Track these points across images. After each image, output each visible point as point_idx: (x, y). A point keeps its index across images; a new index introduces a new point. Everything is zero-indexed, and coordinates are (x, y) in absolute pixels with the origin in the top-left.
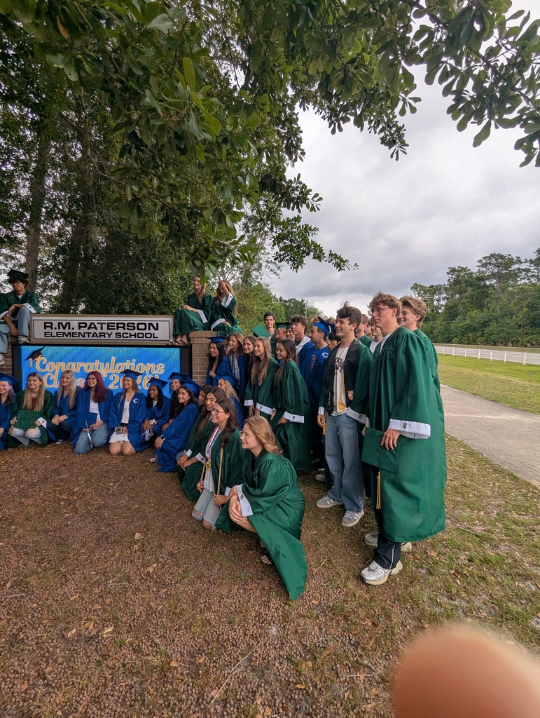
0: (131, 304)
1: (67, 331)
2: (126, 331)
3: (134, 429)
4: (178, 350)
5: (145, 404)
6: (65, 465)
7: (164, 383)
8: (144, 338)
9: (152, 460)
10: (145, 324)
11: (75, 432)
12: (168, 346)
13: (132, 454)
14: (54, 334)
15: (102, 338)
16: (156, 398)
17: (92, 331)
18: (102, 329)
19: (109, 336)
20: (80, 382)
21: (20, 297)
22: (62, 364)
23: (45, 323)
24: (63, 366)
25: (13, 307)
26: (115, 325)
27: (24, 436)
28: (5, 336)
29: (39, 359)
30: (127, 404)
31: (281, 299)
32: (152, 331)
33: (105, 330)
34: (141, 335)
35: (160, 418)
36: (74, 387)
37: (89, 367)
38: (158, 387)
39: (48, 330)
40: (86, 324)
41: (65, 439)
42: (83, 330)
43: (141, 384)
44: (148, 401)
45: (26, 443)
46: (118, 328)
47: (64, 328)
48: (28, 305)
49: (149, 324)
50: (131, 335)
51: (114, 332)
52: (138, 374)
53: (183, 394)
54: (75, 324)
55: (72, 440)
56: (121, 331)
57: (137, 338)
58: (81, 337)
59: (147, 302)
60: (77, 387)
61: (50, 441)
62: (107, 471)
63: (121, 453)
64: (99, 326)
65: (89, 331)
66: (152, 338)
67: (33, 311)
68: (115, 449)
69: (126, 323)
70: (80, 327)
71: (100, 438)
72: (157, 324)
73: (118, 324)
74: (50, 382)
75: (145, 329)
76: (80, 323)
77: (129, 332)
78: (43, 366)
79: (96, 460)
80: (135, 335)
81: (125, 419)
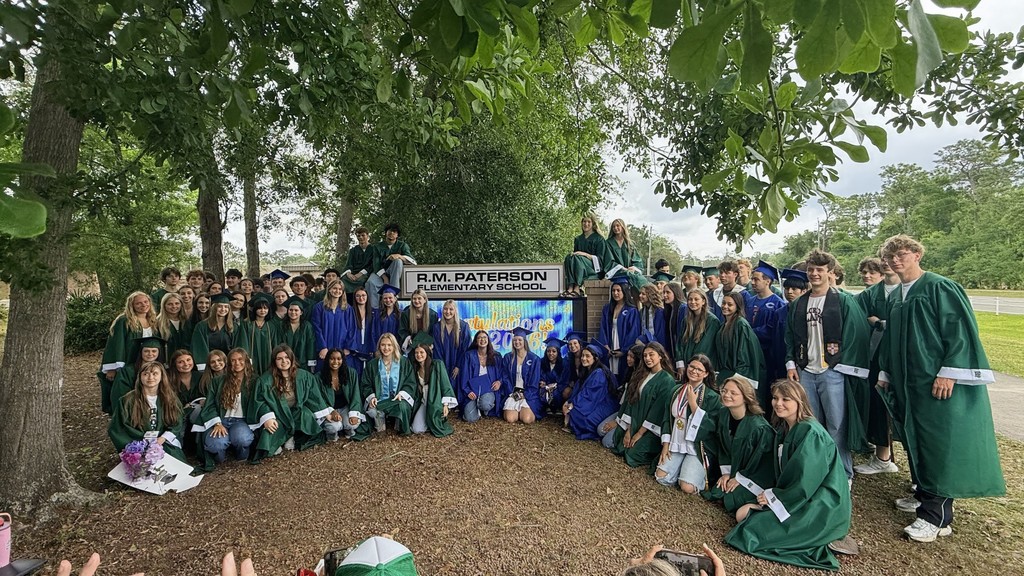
1: (442, 283)
2: (510, 282)
5: (540, 368)
8: (530, 290)
10: (531, 274)
13: (534, 422)
14: (428, 287)
15: (482, 290)
16: (554, 361)
17: (471, 282)
18: (481, 280)
19: (490, 287)
21: (390, 247)
23: (418, 275)
26: (497, 275)
30: (519, 368)
32: (539, 281)
33: (485, 281)
34: (526, 287)
39: (422, 282)
40: (463, 275)
42: (460, 282)
46: (500, 278)
47: (439, 280)
49: (536, 273)
50: (514, 287)
51: (495, 283)
53: (588, 356)
54: (451, 276)
56: (503, 281)
57: (522, 290)
58: (458, 290)
63: (520, 421)
64: (478, 277)
65: (467, 283)
66: (539, 290)
69: (509, 272)
70: (457, 279)
72: (546, 273)
73: (499, 274)
75: (531, 279)
76: (457, 275)
77: (512, 283)
80: (519, 287)
81: (520, 384)
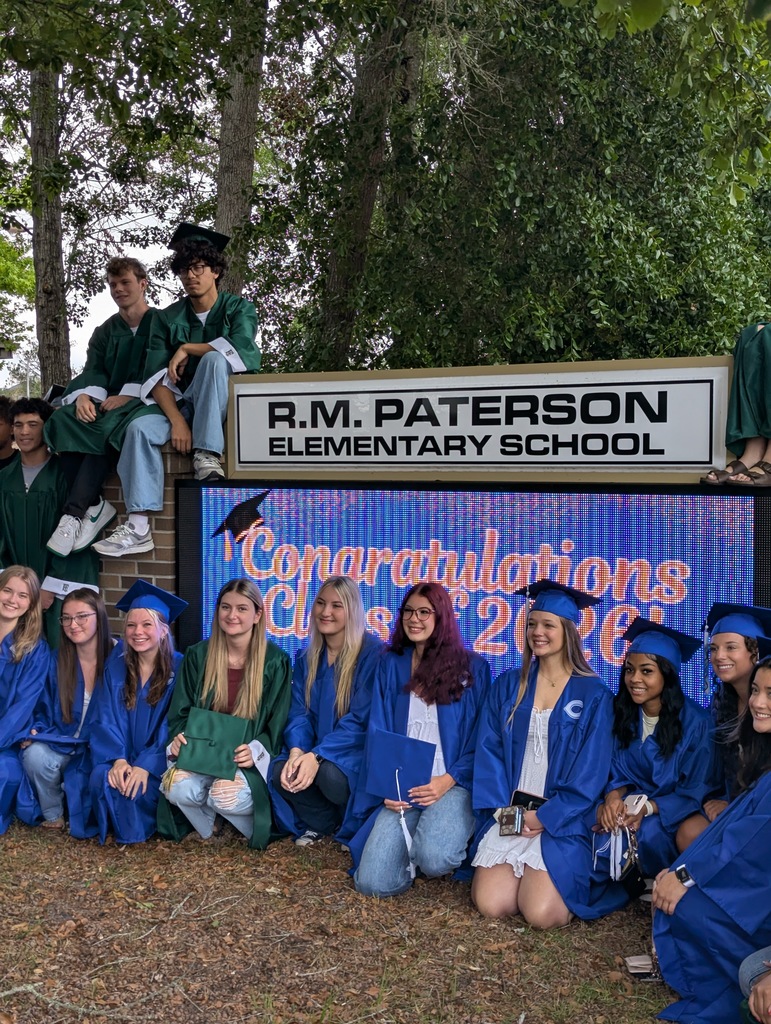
0: (559, 321)
1: (338, 432)
2: (542, 428)
4: (750, 501)
6: (322, 931)
7: (687, 646)
8: (610, 456)
9: (639, 963)
10: (614, 398)
11: (359, 808)
12: (703, 488)
13: (557, 927)
14: (298, 445)
15: (455, 455)
16: (656, 705)
17: (421, 429)
18: (453, 421)
19: (480, 446)
20: (379, 622)
21: (202, 317)
22: (319, 552)
23: (273, 406)
24: (324, 560)
25: (181, 355)
26: (502, 405)
27: (204, 805)
28: (156, 455)
29: (252, 532)
30: (539, 721)
32: (641, 424)
33: (465, 426)
34: (595, 444)
35: (670, 789)
36: (354, 641)
37: (410, 566)
38: (660, 661)
39: (282, 429)
40: (399, 404)
41: (325, 832)
42: (392, 429)
43: (592, 642)
44: (618, 714)
45: (204, 827)
47: (330, 422)
48: (221, 345)
49: (630, 397)
50: (557, 445)
51: (497, 432)
52: (581, 600)
54: (363, 408)
55: (348, 837)
56: (522, 427)
57: (581, 457)
58: (383, 456)
59: (621, 308)
60: (368, 640)
61: (278, 832)
62: (467, 980)
63: (516, 915)
64: (442, 412)
65: (409, 432)
66: (640, 456)
67: (239, 365)
68: (494, 895)
69: (541, 394)
70: (380, 418)
71: (442, 842)
72: (663, 396)
73: (510, 400)
74: (283, 617)
75: (612, 418)
76: (380, 404)
77: (550, 430)
78: (263, 560)
79: (426, 926)
80: (573, 445)
81: (533, 777)
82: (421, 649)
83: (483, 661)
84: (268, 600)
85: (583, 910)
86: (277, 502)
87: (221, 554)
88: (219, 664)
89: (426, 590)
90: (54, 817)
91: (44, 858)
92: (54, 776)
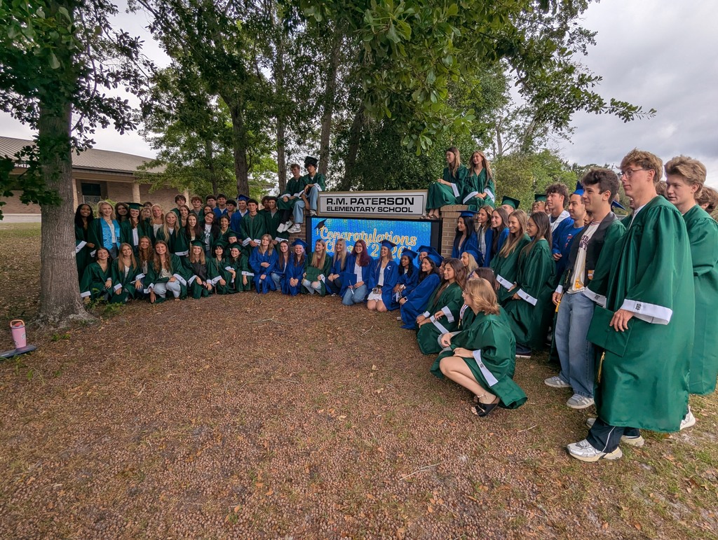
0: (397, 180)
1: (342, 206)
2: (387, 206)
3: (388, 292)
4: (430, 223)
5: (397, 271)
6: (334, 311)
7: (415, 255)
8: (401, 212)
9: (399, 318)
10: (402, 199)
11: (343, 287)
12: (420, 220)
13: (384, 312)
14: (334, 208)
15: (368, 211)
16: (407, 267)
17: (361, 205)
18: (368, 204)
19: (373, 210)
20: (350, 249)
21: (312, 178)
22: (337, 233)
23: (328, 199)
24: (338, 235)
25: (307, 187)
26: (378, 200)
27: (311, 287)
28: (301, 210)
29: (323, 228)
30: (382, 270)
31: (575, 166)
32: (408, 205)
33: (370, 205)
34: (398, 210)
35: (409, 284)
36: (344, 254)
37: (357, 236)
38: (409, 257)
39: (330, 205)
40: (356, 199)
41: (337, 294)
42: (354, 205)
43: (396, 254)
44: (399, 269)
45: (312, 292)
46: (380, 202)
47: (340, 203)
48: (317, 185)
49: (406, 199)
50: (390, 210)
51: (377, 206)
52: (393, 245)
54: (348, 200)
55: (341, 294)
56: (383, 205)
57: (395, 212)
58: (352, 211)
59: (412, 178)
60: (347, 253)
61: (327, 293)
62: (363, 320)
63: (375, 310)
64: (365, 202)
65: (358, 206)
66: (408, 213)
67: (320, 190)
68: (371, 305)
69: (387, 198)
70: (351, 202)
72: (413, 199)
73: (380, 199)
74: (330, 248)
75: (402, 204)
76: (351, 199)
77: (389, 206)
78: (325, 235)
79: (356, 311)
80: (393, 210)
81: (381, 282)
82: (360, 255)
83: (371, 257)
84: (327, 243)
85: (390, 308)
86: (329, 221)
87: (317, 233)
88: (315, 258)
89: (360, 241)
90: (279, 289)
91: (276, 297)
92: (278, 281)
